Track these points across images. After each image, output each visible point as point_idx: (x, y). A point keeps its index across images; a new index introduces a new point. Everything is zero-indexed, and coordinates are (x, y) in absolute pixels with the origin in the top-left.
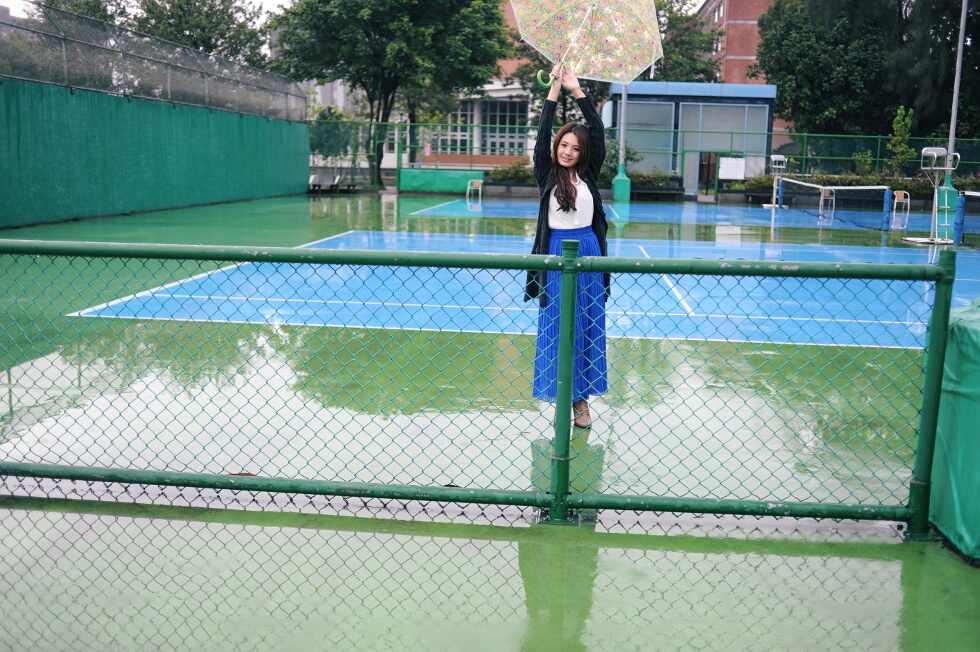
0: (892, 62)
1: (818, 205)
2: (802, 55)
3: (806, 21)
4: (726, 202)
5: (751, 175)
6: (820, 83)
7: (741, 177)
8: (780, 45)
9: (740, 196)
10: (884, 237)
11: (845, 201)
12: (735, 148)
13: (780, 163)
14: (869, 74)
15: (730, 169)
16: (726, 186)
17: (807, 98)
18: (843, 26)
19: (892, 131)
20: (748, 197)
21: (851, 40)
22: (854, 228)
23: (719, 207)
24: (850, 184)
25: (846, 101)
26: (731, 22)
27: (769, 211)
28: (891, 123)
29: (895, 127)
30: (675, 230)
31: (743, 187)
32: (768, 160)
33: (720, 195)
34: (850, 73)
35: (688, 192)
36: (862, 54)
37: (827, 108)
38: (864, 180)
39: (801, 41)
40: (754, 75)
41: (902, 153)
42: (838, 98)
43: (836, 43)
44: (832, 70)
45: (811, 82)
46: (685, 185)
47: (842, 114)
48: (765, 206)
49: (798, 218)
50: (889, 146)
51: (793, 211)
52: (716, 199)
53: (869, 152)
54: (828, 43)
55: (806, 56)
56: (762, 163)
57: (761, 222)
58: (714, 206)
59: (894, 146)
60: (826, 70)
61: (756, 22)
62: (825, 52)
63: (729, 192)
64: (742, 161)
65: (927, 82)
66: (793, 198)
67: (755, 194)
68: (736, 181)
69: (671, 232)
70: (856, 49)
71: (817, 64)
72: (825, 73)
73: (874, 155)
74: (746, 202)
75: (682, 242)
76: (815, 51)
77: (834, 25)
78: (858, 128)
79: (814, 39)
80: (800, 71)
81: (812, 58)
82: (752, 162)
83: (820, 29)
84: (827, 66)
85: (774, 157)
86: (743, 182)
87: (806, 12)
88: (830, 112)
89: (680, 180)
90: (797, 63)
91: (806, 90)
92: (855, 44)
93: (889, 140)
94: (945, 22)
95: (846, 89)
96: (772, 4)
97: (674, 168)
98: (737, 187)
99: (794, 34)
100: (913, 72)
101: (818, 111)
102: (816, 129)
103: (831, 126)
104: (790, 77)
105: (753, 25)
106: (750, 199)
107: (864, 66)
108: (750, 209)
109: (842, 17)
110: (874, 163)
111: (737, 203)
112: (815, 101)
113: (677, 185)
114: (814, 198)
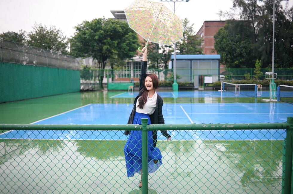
0: (254, 47)
1: (235, 90)
2: (227, 46)
3: (228, 36)
4: (207, 90)
5: (214, 82)
6: (233, 54)
7: (211, 82)
8: (220, 43)
9: (211, 88)
10: (256, 99)
11: (243, 88)
12: (209, 74)
13: (223, 78)
14: (247, 51)
15: (208, 80)
16: (207, 85)
17: (229, 58)
18: (239, 37)
19: (255, 67)
20: (213, 88)
21: (241, 41)
22: (246, 97)
23: (205, 92)
24: (244, 83)
25: (241, 59)
26: (206, 37)
27: (220, 92)
28: (255, 65)
29: (256, 66)
30: (192, 99)
31: (212, 85)
32: (219, 77)
33: (205, 88)
34: (242, 51)
35: (196, 87)
36: (245, 45)
37: (235, 61)
38: (248, 82)
39: (227, 42)
40: (213, 52)
41: (259, 73)
42: (239, 58)
43: (237, 42)
44: (236, 50)
45: (230, 53)
46: (195, 85)
47: (240, 63)
48: (219, 91)
49: (229, 94)
50: (255, 72)
51: (228, 92)
52: (204, 89)
53: (249, 74)
54: (235, 42)
55: (228, 46)
56: (217, 78)
57: (218, 96)
58: (203, 92)
59: (256, 71)
60: (234, 50)
61: (213, 37)
62: (234, 45)
63: (208, 87)
64: (211, 78)
65: (264, 52)
66: (227, 88)
67: (216, 87)
68: (210, 84)
69: (191, 100)
70: (243, 44)
71: (232, 48)
72: (234, 51)
73: (251, 74)
74: (213, 90)
75: (195, 104)
76: (231, 44)
77: (236, 37)
78: (245, 66)
79: (230, 41)
80: (227, 50)
81: (230, 47)
82: (214, 78)
83: (232, 38)
84: (235, 49)
85: (221, 76)
86: (212, 84)
87: (228, 34)
88: (237, 62)
89: (193, 84)
90: (226, 48)
91: (229, 56)
92: (242, 42)
93: (254, 70)
94: (268, 35)
95: (241, 55)
96: (218, 32)
97: (191, 80)
98: (210, 85)
99: (224, 40)
100: (260, 50)
101: (233, 62)
102: (233, 67)
103: (237, 66)
104: (224, 52)
105: (212, 38)
106: (214, 89)
107: (245, 48)
108: (214, 92)
109: (238, 34)
110: (251, 77)
111: (210, 90)
112: (232, 59)
113: (192, 85)
114: (234, 88)
